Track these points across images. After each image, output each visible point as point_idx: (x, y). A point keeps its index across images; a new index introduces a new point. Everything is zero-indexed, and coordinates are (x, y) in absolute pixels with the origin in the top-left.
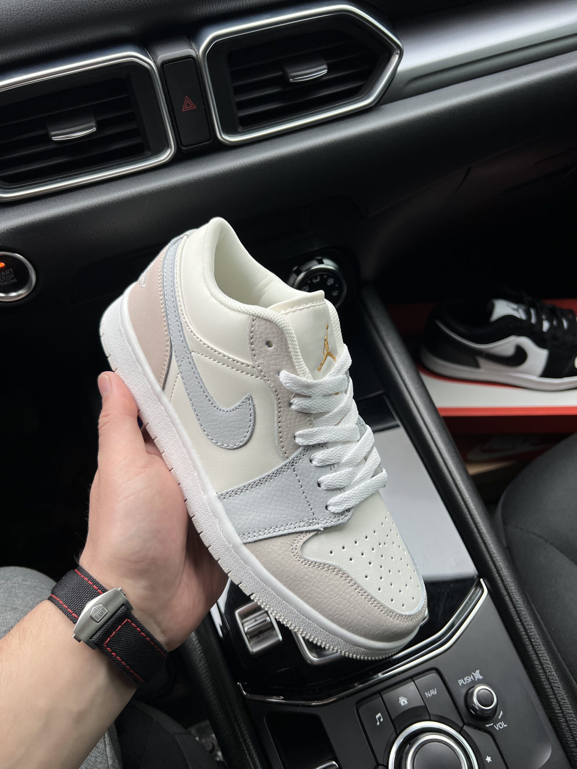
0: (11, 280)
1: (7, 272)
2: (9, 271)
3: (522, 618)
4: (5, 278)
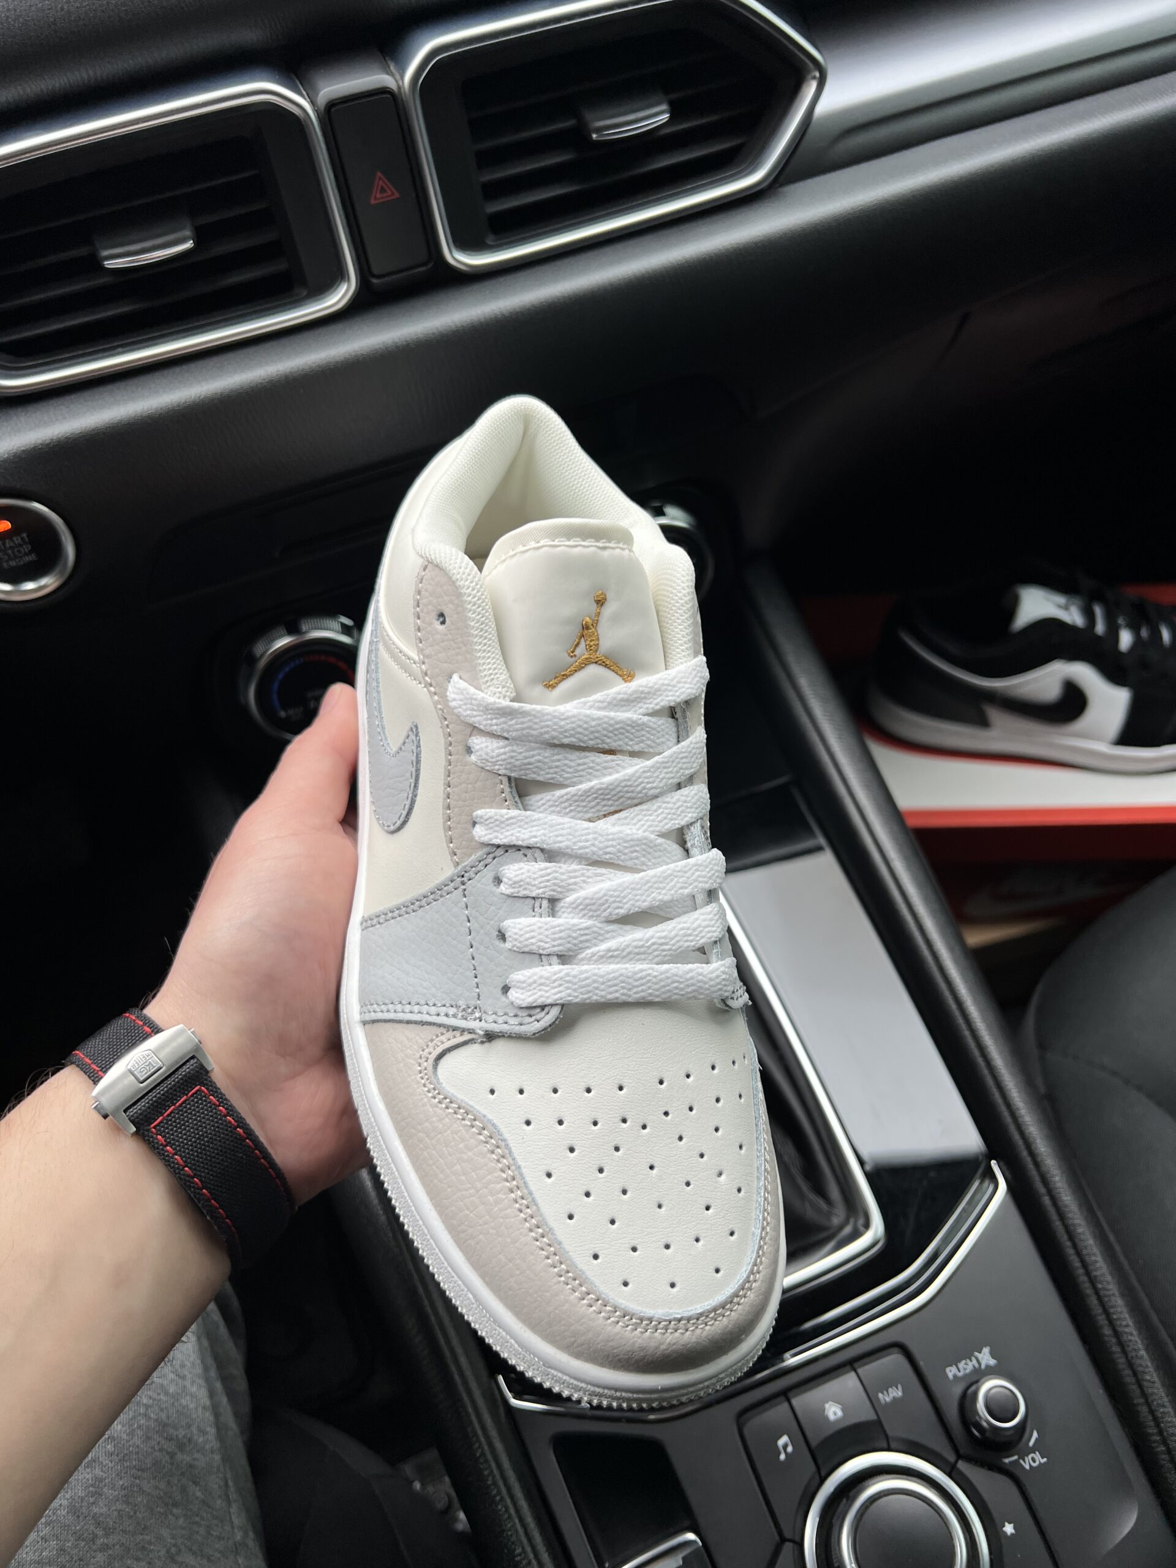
0: (24, 556)
1: (17, 540)
2: (19, 538)
3: (1076, 1240)
4: (13, 552)
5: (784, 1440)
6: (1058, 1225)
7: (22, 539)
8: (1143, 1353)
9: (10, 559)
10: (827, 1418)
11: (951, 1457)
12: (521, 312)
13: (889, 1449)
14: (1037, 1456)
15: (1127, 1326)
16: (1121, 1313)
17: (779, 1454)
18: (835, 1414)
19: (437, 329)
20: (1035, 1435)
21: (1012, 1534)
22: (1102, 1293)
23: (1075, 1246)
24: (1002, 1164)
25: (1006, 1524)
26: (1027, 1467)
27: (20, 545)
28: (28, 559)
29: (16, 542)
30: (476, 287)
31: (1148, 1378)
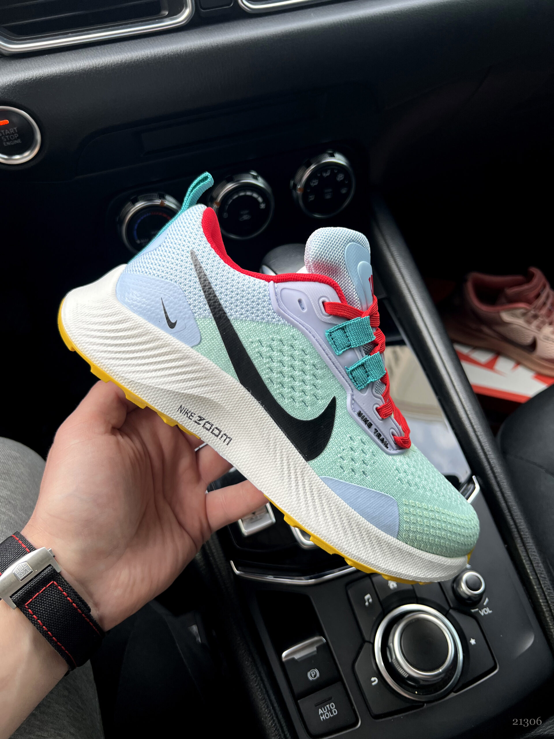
0: (14, 140)
1: (12, 130)
2: (13, 129)
3: (512, 512)
4: (9, 137)
5: (368, 596)
6: (503, 505)
7: (14, 130)
8: (541, 564)
9: (7, 141)
10: (389, 587)
11: (447, 608)
12: (276, 35)
13: (418, 603)
14: (487, 609)
15: (534, 552)
16: (532, 546)
17: (365, 602)
18: (393, 585)
19: (233, 39)
20: (487, 600)
21: (474, 645)
22: (523, 536)
23: (511, 515)
24: (478, 477)
25: (472, 639)
26: (482, 614)
27: (13, 134)
28: (16, 142)
29: (11, 132)
30: (253, 21)
31: (543, 576)
